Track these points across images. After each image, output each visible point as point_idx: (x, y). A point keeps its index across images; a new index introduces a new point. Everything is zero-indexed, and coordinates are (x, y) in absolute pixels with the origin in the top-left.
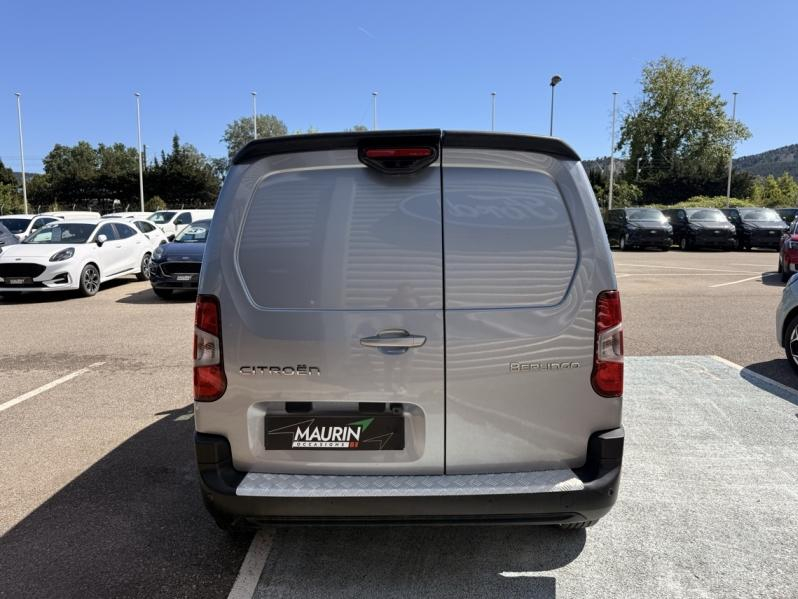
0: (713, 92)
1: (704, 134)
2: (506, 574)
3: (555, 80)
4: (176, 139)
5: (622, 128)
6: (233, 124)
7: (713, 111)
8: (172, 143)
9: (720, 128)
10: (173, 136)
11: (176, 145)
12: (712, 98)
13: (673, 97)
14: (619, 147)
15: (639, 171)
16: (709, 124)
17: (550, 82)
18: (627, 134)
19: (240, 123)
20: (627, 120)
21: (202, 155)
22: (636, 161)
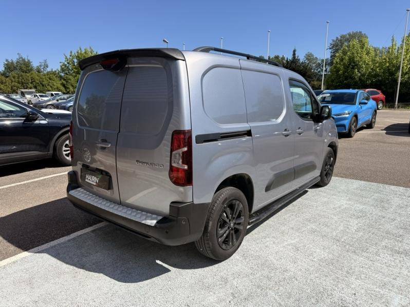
2: (158, 262)
4: (294, 51)
6: (335, 39)
8: (292, 53)
10: (293, 49)
11: (294, 54)
19: (339, 38)
21: (316, 58)
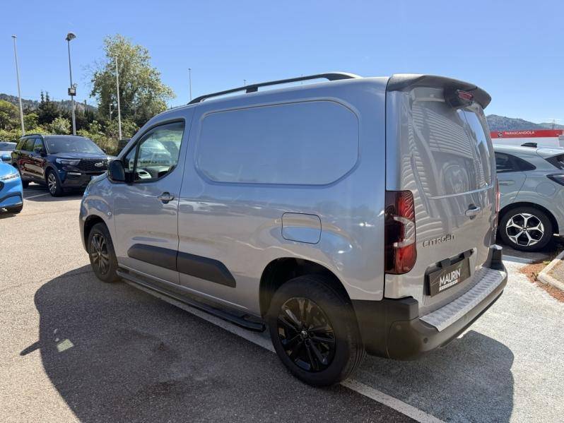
0: (151, 65)
1: (149, 91)
3: (70, 36)
5: (92, 81)
7: (154, 78)
9: (159, 89)
12: (151, 69)
13: (127, 64)
14: (93, 94)
15: (112, 113)
16: (151, 86)
17: (66, 37)
18: (98, 85)
20: (95, 75)
22: (108, 106)
